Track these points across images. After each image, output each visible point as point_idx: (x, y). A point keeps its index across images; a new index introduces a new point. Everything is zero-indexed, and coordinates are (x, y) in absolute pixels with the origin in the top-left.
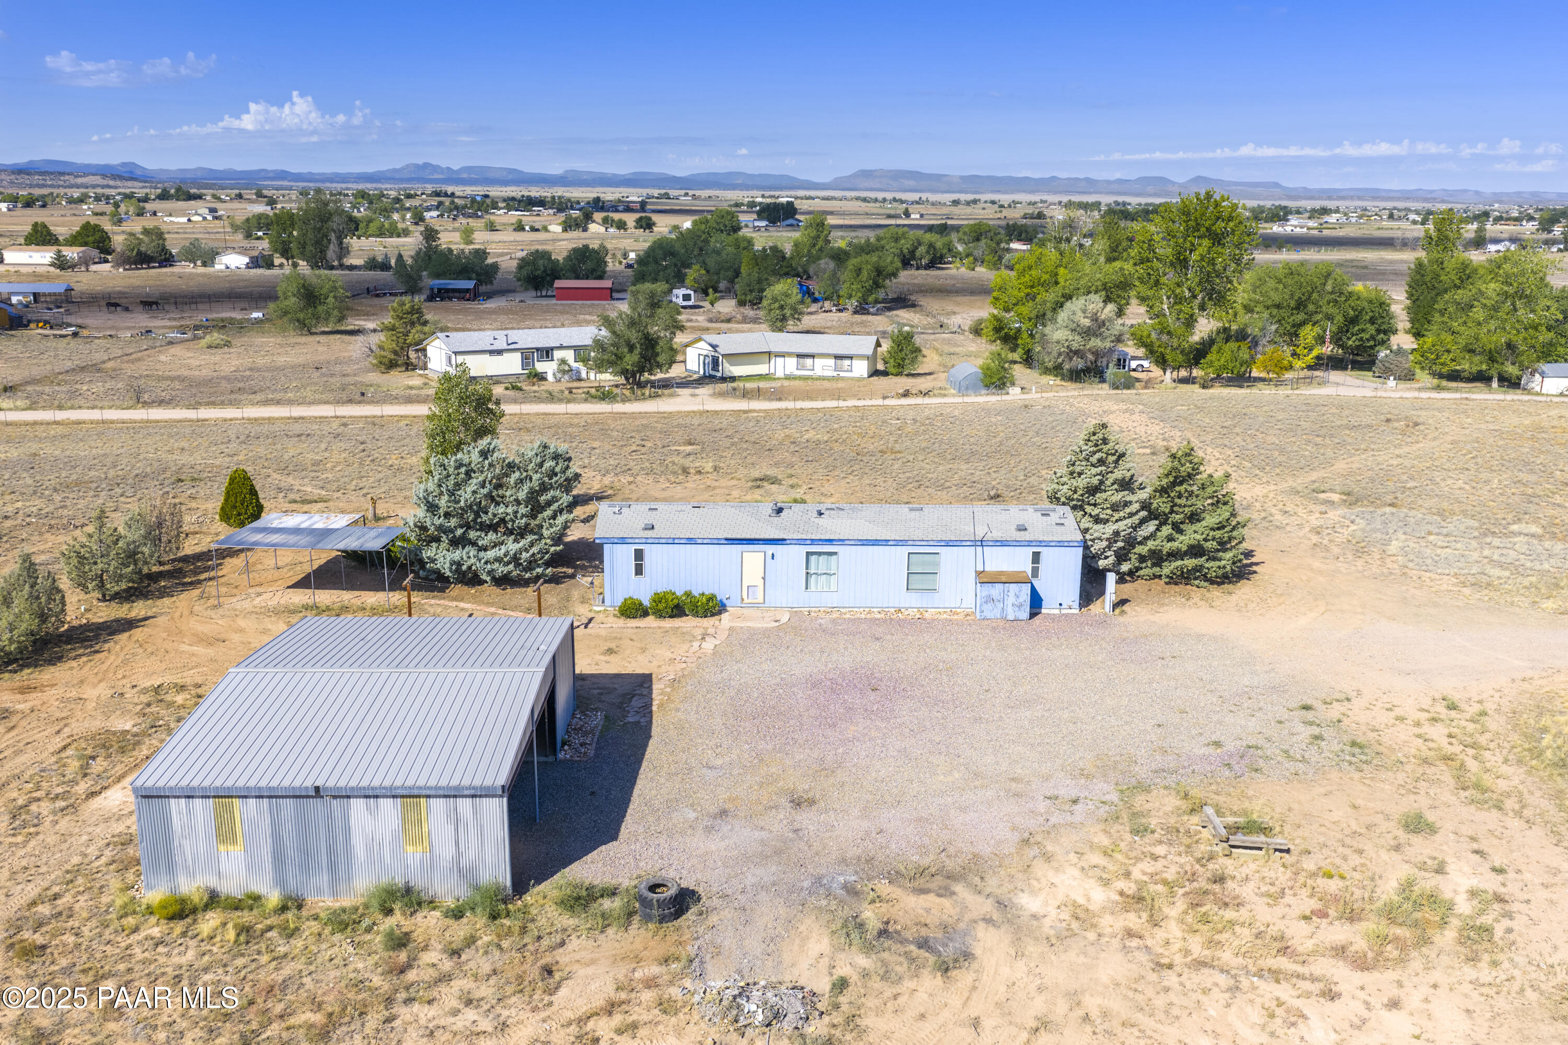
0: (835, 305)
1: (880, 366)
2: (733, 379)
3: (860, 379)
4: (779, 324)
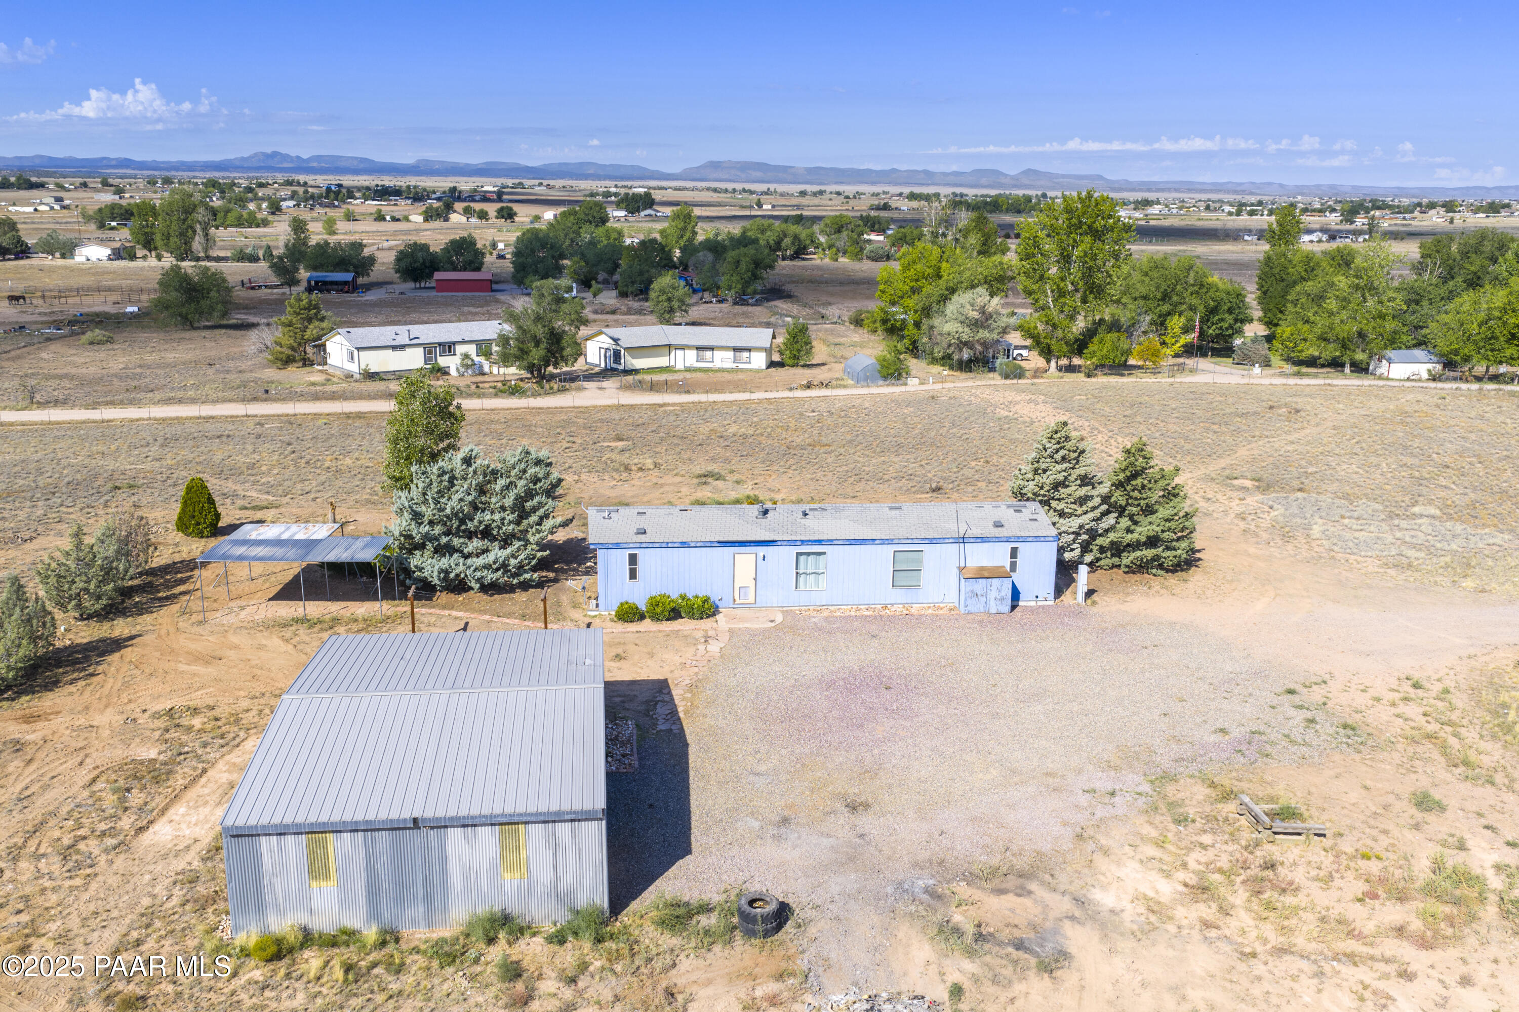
0: (714, 296)
1: (776, 358)
2: (636, 371)
3: (758, 371)
4: (667, 316)
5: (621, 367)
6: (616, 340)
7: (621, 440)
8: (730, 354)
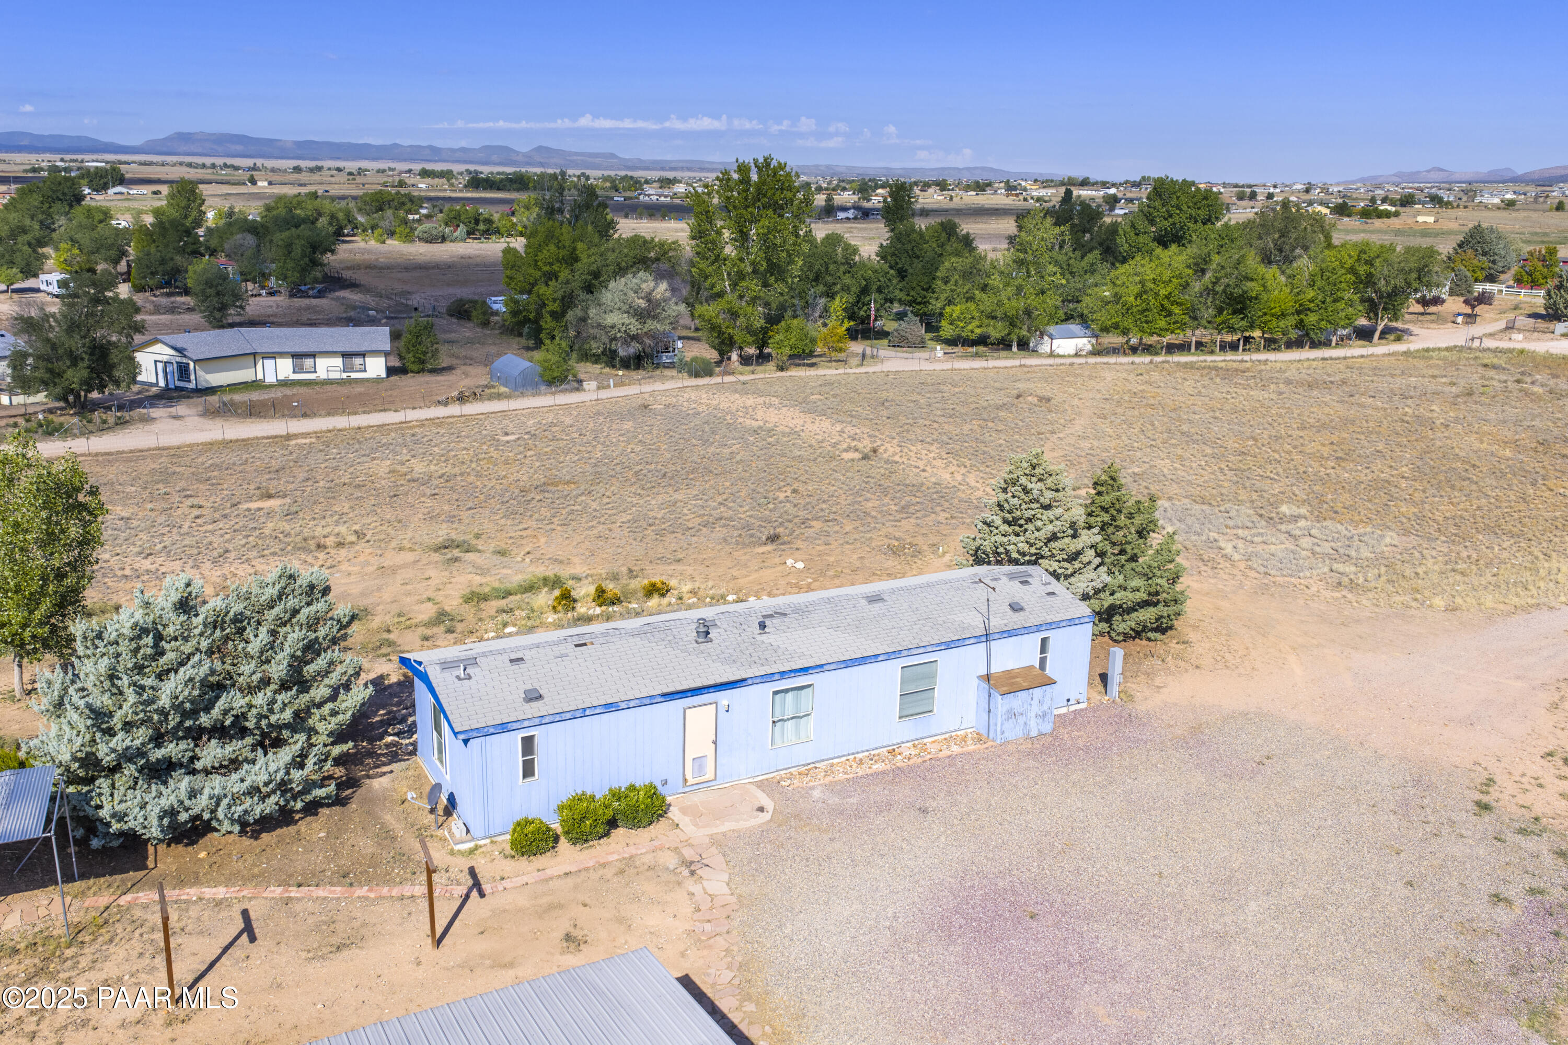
0: (263, 288)
1: (396, 363)
2: (211, 390)
3: (378, 380)
4: (218, 315)
5: (192, 386)
6: (180, 351)
7: (270, 497)
8: (338, 362)
